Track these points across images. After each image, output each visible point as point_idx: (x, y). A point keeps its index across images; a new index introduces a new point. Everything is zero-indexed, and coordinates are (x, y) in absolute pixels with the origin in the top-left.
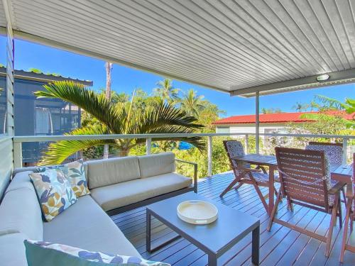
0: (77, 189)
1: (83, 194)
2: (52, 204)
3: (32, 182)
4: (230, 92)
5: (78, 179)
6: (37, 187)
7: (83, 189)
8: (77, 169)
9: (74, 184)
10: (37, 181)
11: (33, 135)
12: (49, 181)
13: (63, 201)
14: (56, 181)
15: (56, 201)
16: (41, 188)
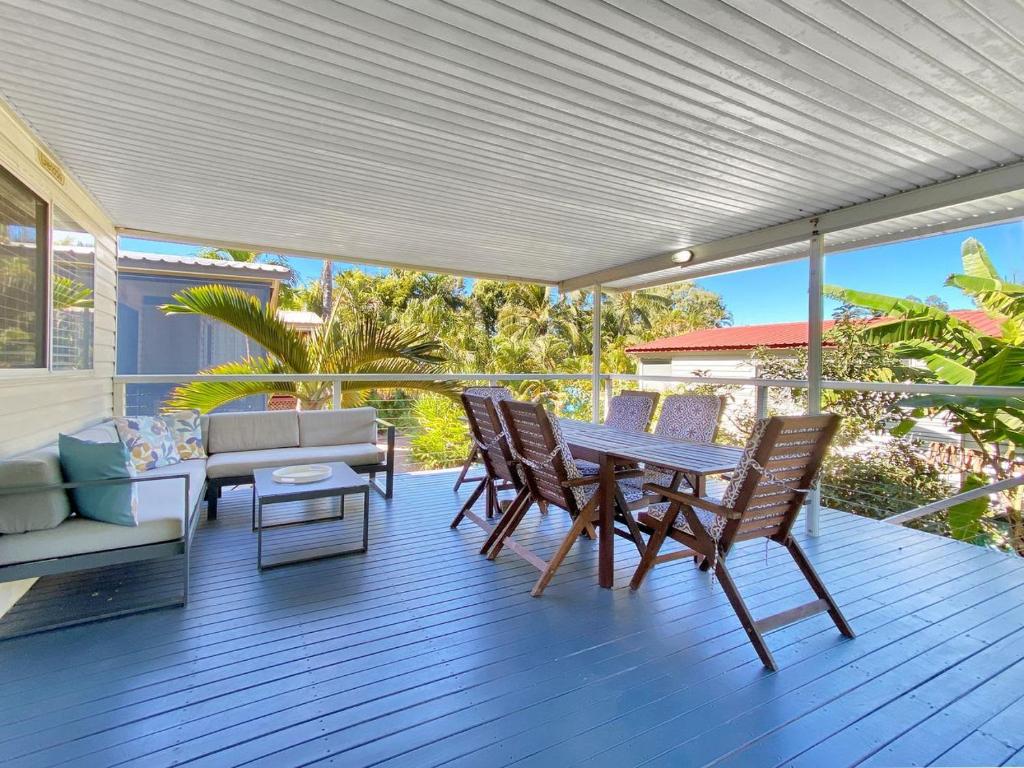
0: (185, 448)
1: (193, 456)
2: (138, 455)
3: (116, 427)
4: (558, 283)
5: (188, 436)
6: (121, 434)
7: (193, 449)
8: (188, 420)
9: (182, 441)
10: (123, 427)
11: (136, 373)
12: (138, 429)
13: (154, 455)
14: (149, 430)
15: (143, 452)
16: (126, 435)
